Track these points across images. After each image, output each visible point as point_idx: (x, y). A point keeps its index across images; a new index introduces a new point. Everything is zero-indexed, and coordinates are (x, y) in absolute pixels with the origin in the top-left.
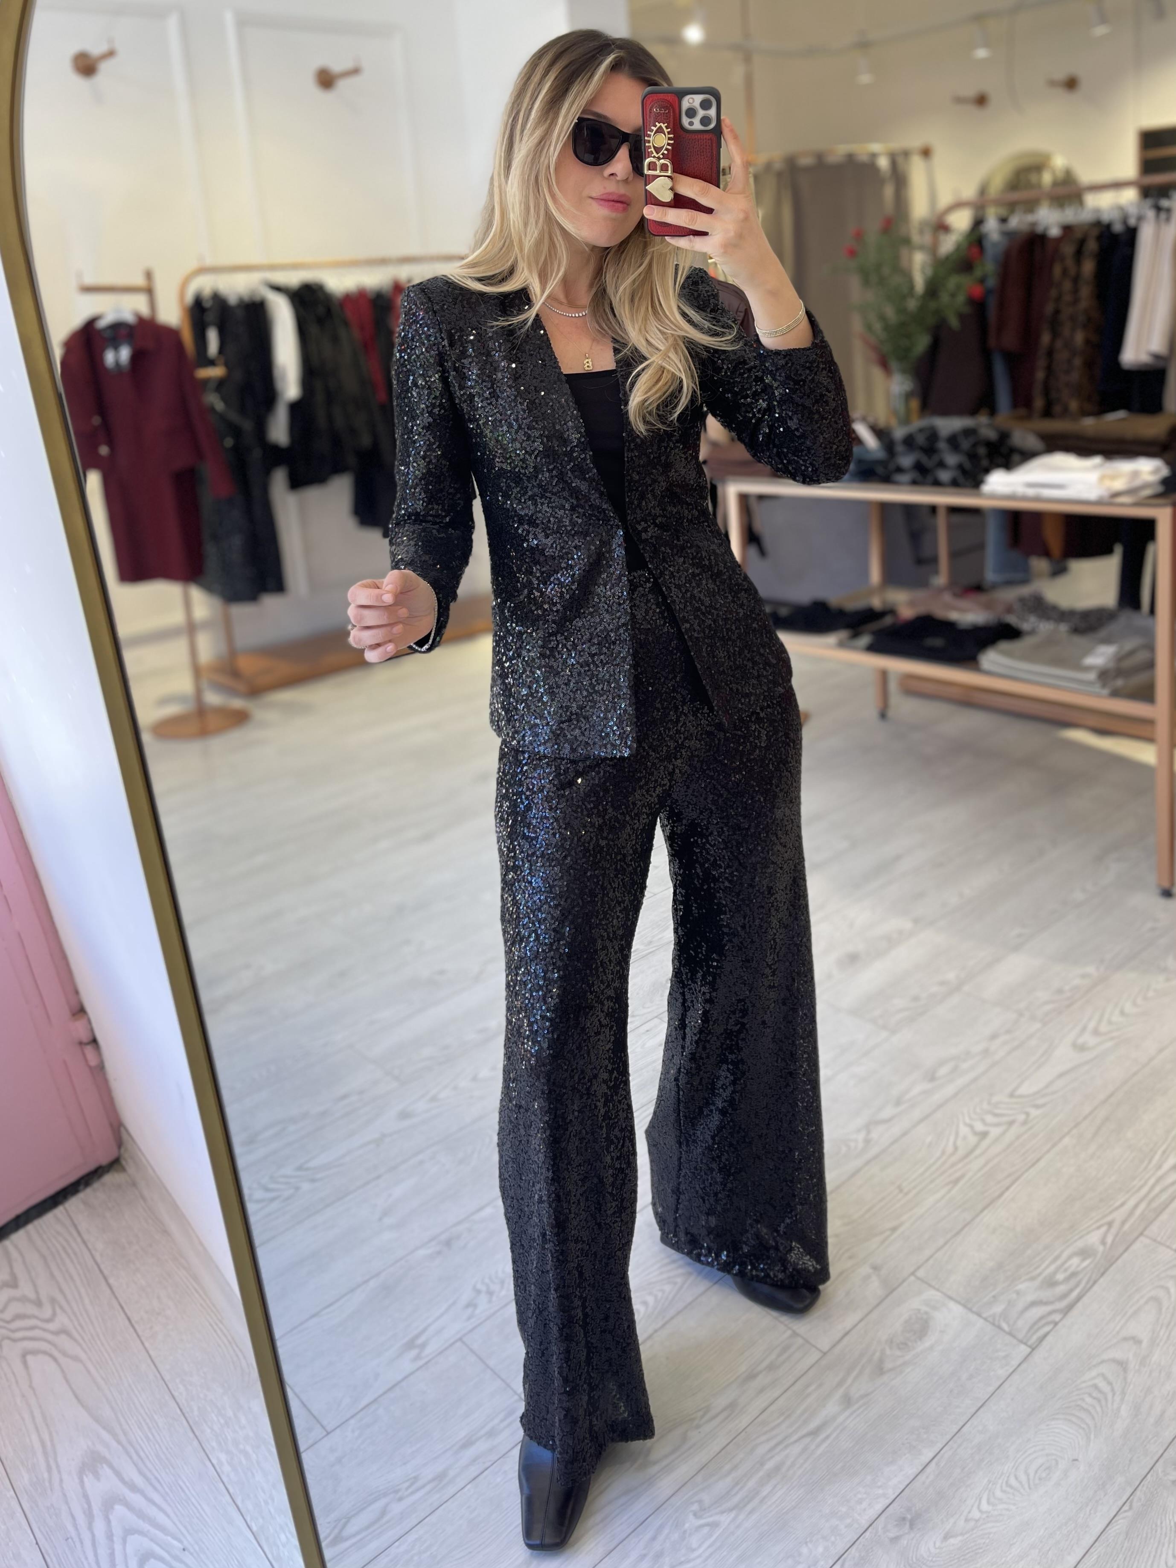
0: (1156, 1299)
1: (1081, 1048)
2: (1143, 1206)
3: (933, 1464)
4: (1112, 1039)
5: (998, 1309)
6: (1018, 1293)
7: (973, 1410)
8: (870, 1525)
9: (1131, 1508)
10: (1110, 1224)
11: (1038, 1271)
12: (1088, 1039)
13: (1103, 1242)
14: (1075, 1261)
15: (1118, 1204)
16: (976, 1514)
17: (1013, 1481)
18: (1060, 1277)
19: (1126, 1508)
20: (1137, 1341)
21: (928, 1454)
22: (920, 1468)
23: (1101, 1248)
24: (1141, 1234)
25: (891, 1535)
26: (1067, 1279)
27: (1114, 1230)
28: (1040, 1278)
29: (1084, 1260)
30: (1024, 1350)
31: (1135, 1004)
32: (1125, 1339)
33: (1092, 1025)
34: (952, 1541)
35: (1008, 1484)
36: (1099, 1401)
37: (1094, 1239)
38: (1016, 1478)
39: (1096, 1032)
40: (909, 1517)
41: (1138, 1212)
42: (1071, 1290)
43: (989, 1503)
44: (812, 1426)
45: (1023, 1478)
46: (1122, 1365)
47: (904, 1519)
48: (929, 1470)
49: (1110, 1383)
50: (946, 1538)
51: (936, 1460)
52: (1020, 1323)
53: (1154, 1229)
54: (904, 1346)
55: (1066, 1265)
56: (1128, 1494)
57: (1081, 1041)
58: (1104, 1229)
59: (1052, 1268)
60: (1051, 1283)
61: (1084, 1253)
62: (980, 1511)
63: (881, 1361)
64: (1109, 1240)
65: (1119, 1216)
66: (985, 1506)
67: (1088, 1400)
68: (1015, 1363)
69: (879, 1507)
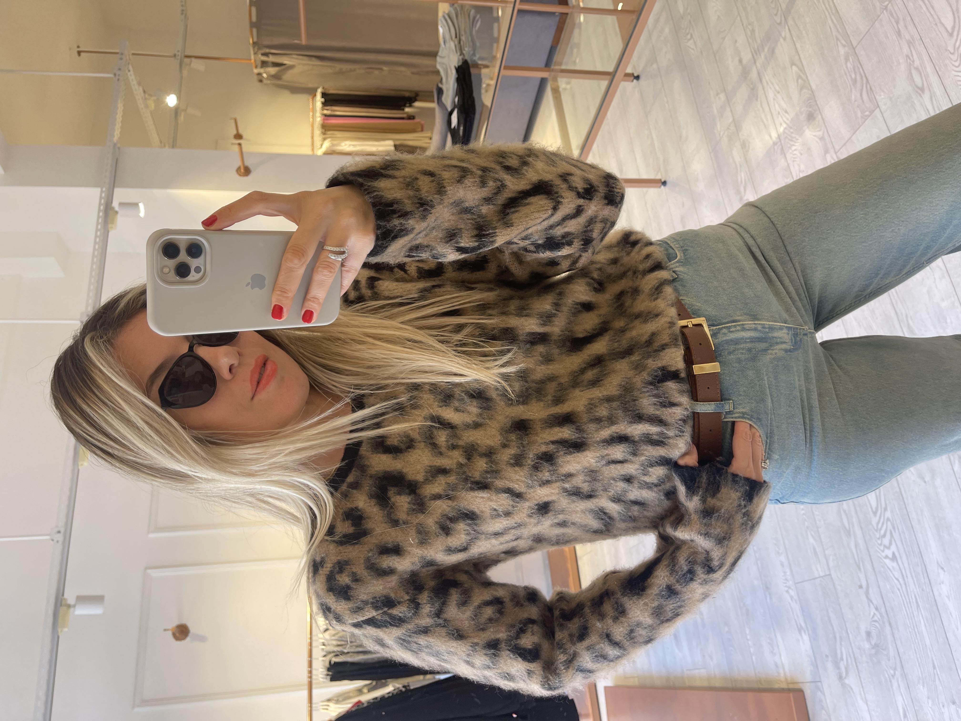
2: (833, 17)
5: (859, 114)
6: (855, 101)
10: (837, 39)
11: (849, 85)
13: (844, 46)
14: (849, 65)
15: (829, 30)
18: (853, 76)
23: (846, 49)
26: (855, 73)
27: (840, 38)
28: (852, 86)
29: (849, 60)
37: (842, 51)
41: (835, 21)
42: (860, 72)
52: (867, 105)
55: (850, 70)
58: (839, 44)
59: (849, 78)
60: (855, 81)
61: (847, 59)
64: (844, 43)
65: (835, 33)
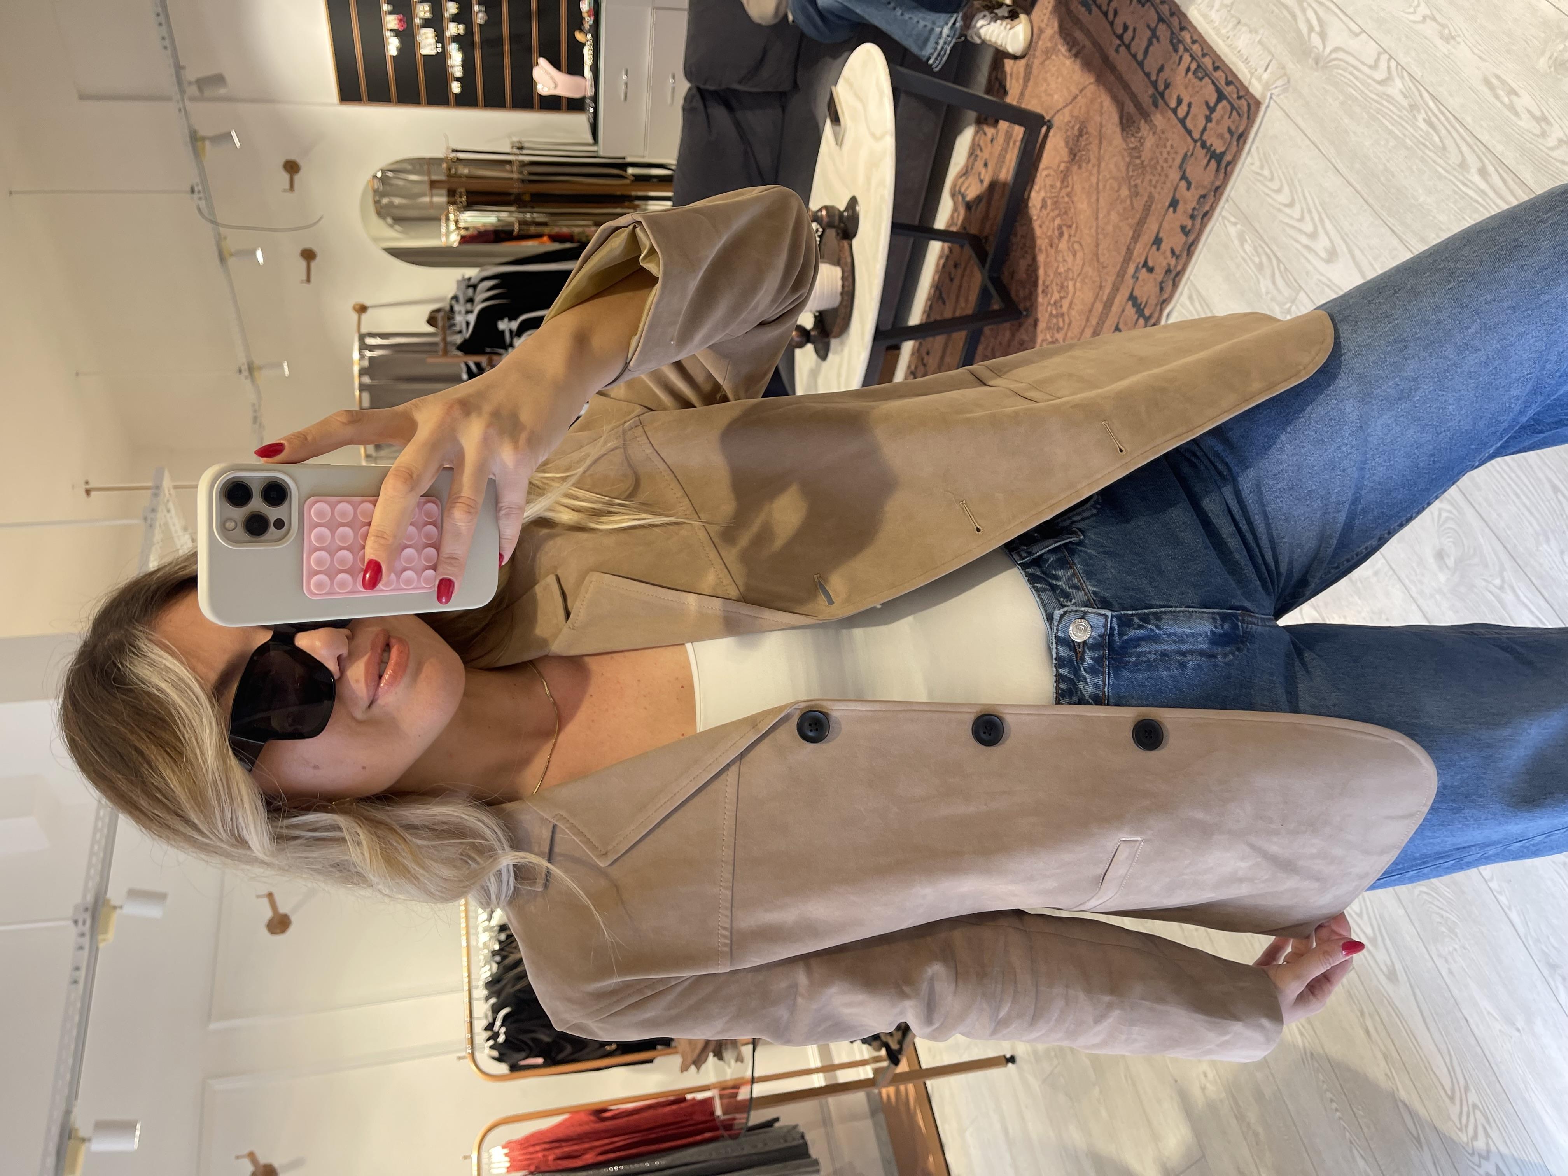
1: (1332, 256)
4: (1321, 220)
12: (1321, 244)
31: (1279, 191)
33: (1304, 240)
39: (1313, 236)
57: (1323, 255)
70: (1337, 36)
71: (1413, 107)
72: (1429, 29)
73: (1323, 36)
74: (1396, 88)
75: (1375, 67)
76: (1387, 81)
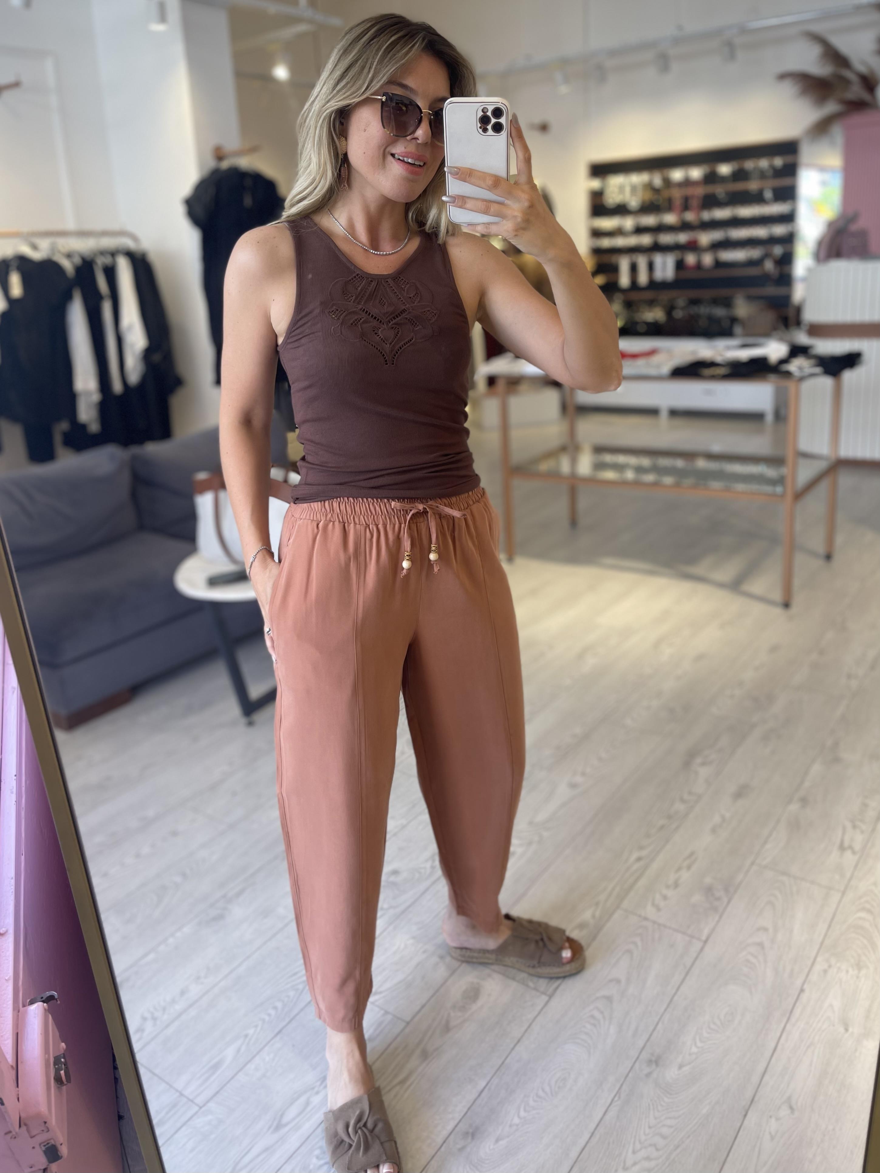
0: (629, 951)
1: (573, 786)
3: (486, 1090)
7: (512, 1046)
8: (444, 1142)
9: (619, 1097)
10: (597, 904)
12: (579, 779)
13: (593, 916)
16: (516, 1120)
17: (541, 1093)
19: (616, 1099)
20: (618, 981)
21: (483, 1084)
22: (477, 1095)
23: (592, 921)
24: (618, 907)
25: (459, 1146)
30: (545, 998)
32: (611, 981)
34: (501, 1143)
35: (538, 1096)
36: (595, 1025)
38: (543, 1090)
39: (583, 774)
40: (471, 1131)
43: (525, 1110)
44: (401, 1077)
45: (547, 1089)
46: (609, 999)
47: (467, 1133)
48: (483, 1094)
49: (602, 1013)
50: (497, 1141)
51: (487, 1087)
53: (625, 904)
54: (463, 1008)
56: (617, 1089)
57: (573, 781)
62: (519, 1117)
63: (448, 1022)
64: (598, 914)
66: (522, 1114)
67: (588, 1026)
68: (539, 1008)
69: (450, 1127)
70: (704, 772)
71: (670, 817)
72: (717, 819)
73: (703, 764)
74: (679, 807)
75: (690, 793)
76: (683, 801)
